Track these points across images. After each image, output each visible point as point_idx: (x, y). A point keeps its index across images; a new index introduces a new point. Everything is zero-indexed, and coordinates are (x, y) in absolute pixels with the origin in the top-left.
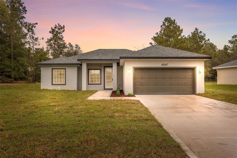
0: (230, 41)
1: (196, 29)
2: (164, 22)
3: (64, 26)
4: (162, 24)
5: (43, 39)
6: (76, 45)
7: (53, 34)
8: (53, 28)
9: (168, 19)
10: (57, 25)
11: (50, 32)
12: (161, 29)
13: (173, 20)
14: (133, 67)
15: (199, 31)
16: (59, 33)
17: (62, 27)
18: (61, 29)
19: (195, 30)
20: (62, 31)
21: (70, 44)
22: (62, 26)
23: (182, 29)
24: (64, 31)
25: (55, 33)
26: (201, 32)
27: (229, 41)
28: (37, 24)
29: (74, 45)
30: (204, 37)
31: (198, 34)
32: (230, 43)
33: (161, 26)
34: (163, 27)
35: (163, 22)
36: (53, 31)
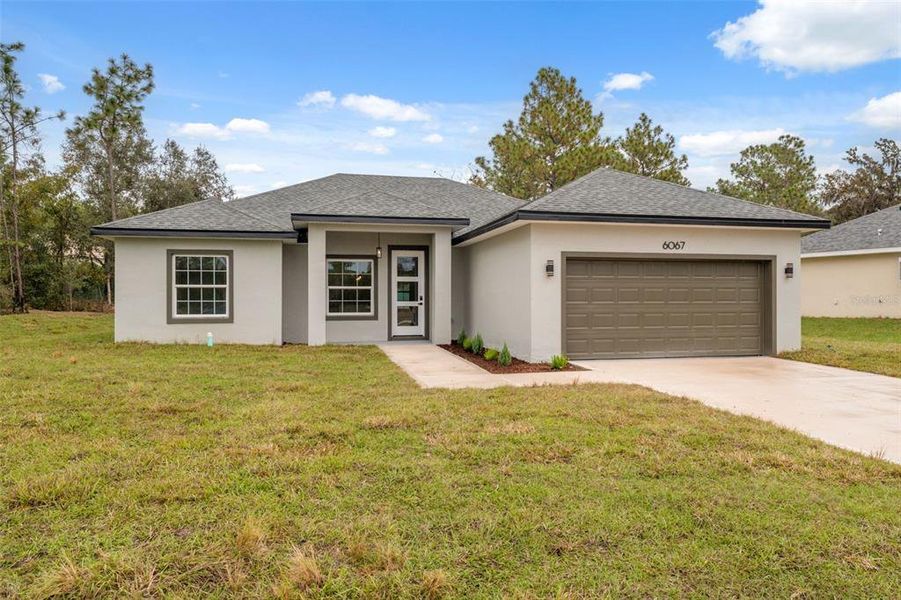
0: (734, 168)
1: (644, 119)
2: (536, 83)
3: (148, 67)
4: (529, 90)
5: (61, 116)
6: (199, 152)
7: (100, 97)
8: (104, 73)
9: (553, 74)
10: (119, 62)
11: (87, 89)
12: (522, 110)
13: (568, 78)
14: (562, 253)
15: (652, 127)
16: (129, 97)
17: (139, 72)
18: (137, 78)
19: (640, 122)
20: (144, 89)
21: (173, 144)
22: (141, 67)
23: (601, 114)
24: (148, 89)
25: (110, 96)
26: (658, 130)
27: (732, 165)
28: (19, 47)
29: (190, 152)
30: (671, 150)
31: (649, 136)
32: (735, 173)
33: (526, 99)
34: (531, 101)
35: (532, 84)
36: (99, 86)
